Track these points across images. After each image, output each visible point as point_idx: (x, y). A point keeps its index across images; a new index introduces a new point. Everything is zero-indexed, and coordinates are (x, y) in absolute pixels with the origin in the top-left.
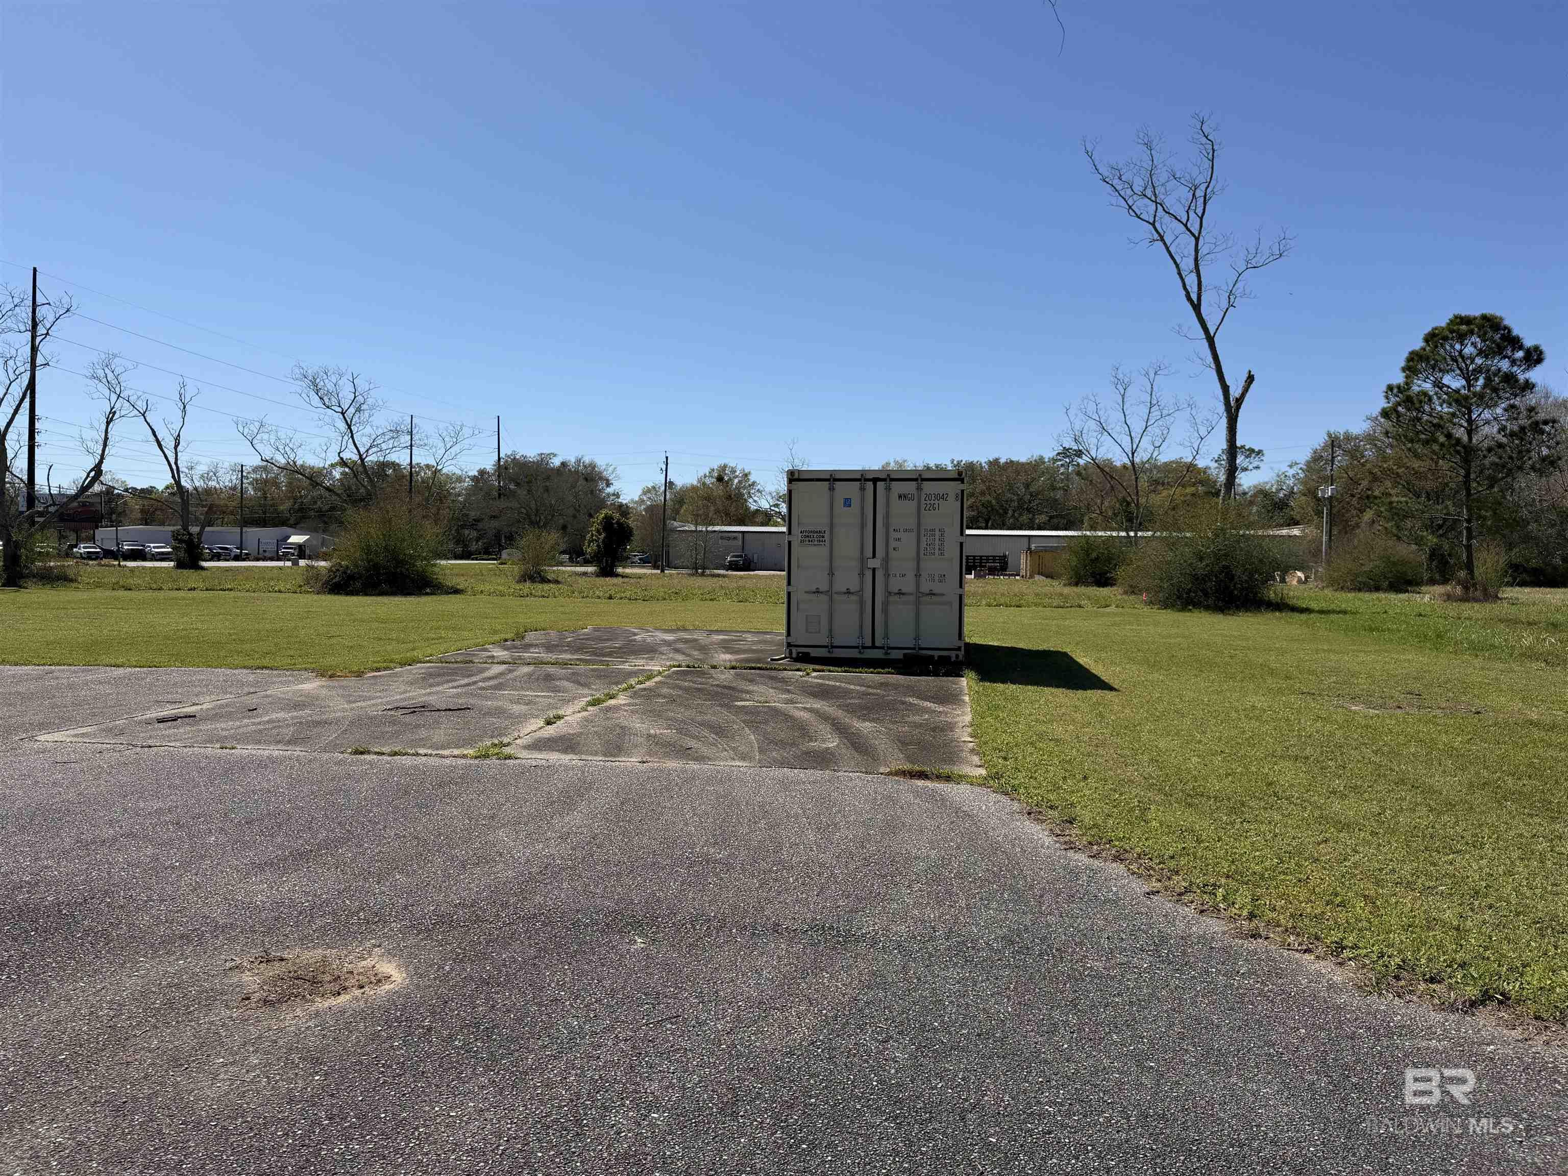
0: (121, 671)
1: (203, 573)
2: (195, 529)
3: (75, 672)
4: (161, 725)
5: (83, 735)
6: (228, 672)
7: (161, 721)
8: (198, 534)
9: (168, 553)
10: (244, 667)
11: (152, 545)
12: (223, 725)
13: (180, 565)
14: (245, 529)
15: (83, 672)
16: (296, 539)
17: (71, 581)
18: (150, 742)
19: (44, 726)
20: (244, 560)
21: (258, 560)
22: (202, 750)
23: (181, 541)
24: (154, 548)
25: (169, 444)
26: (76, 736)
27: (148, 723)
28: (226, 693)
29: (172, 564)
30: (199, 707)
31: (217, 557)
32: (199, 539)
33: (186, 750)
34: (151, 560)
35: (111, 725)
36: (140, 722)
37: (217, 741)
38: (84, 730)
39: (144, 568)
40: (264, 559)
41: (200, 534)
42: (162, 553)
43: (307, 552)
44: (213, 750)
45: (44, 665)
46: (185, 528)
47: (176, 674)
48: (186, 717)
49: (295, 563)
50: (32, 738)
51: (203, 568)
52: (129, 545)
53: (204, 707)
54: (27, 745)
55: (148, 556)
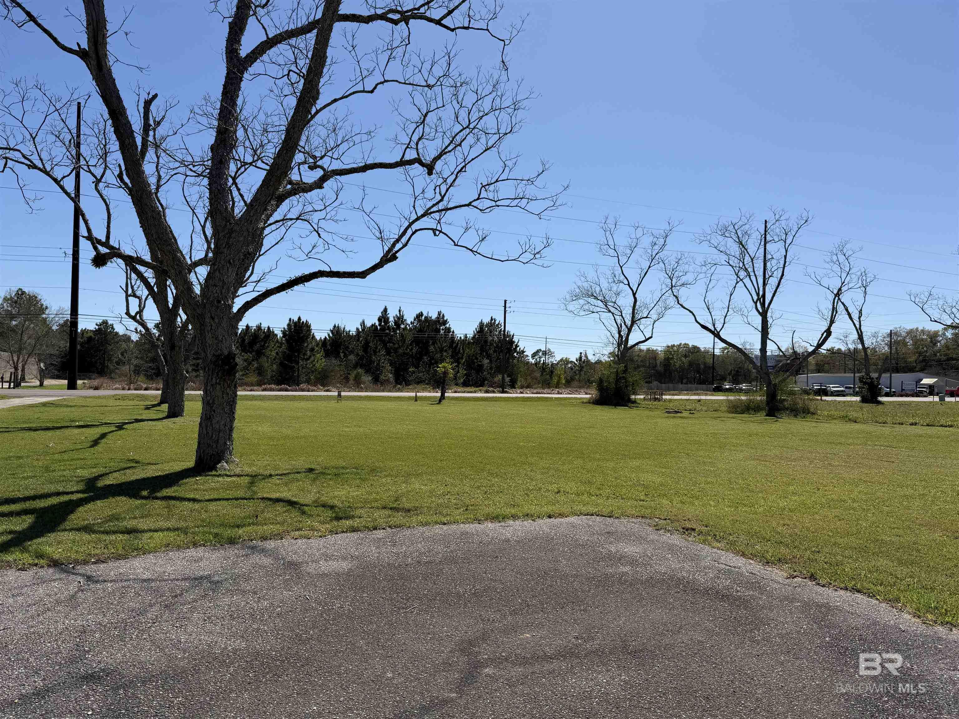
1: (880, 407)
2: (874, 375)
8: (877, 378)
9: (842, 391)
11: (831, 386)
13: (864, 400)
14: (893, 375)
16: (927, 381)
20: (892, 396)
21: (902, 396)
23: (865, 383)
24: (833, 388)
29: (858, 399)
32: (878, 382)
34: (831, 396)
39: (836, 401)
40: (907, 395)
41: (879, 378)
42: (838, 391)
43: (936, 390)
46: (868, 374)
49: (942, 399)
51: (880, 403)
52: (817, 386)
55: (829, 393)
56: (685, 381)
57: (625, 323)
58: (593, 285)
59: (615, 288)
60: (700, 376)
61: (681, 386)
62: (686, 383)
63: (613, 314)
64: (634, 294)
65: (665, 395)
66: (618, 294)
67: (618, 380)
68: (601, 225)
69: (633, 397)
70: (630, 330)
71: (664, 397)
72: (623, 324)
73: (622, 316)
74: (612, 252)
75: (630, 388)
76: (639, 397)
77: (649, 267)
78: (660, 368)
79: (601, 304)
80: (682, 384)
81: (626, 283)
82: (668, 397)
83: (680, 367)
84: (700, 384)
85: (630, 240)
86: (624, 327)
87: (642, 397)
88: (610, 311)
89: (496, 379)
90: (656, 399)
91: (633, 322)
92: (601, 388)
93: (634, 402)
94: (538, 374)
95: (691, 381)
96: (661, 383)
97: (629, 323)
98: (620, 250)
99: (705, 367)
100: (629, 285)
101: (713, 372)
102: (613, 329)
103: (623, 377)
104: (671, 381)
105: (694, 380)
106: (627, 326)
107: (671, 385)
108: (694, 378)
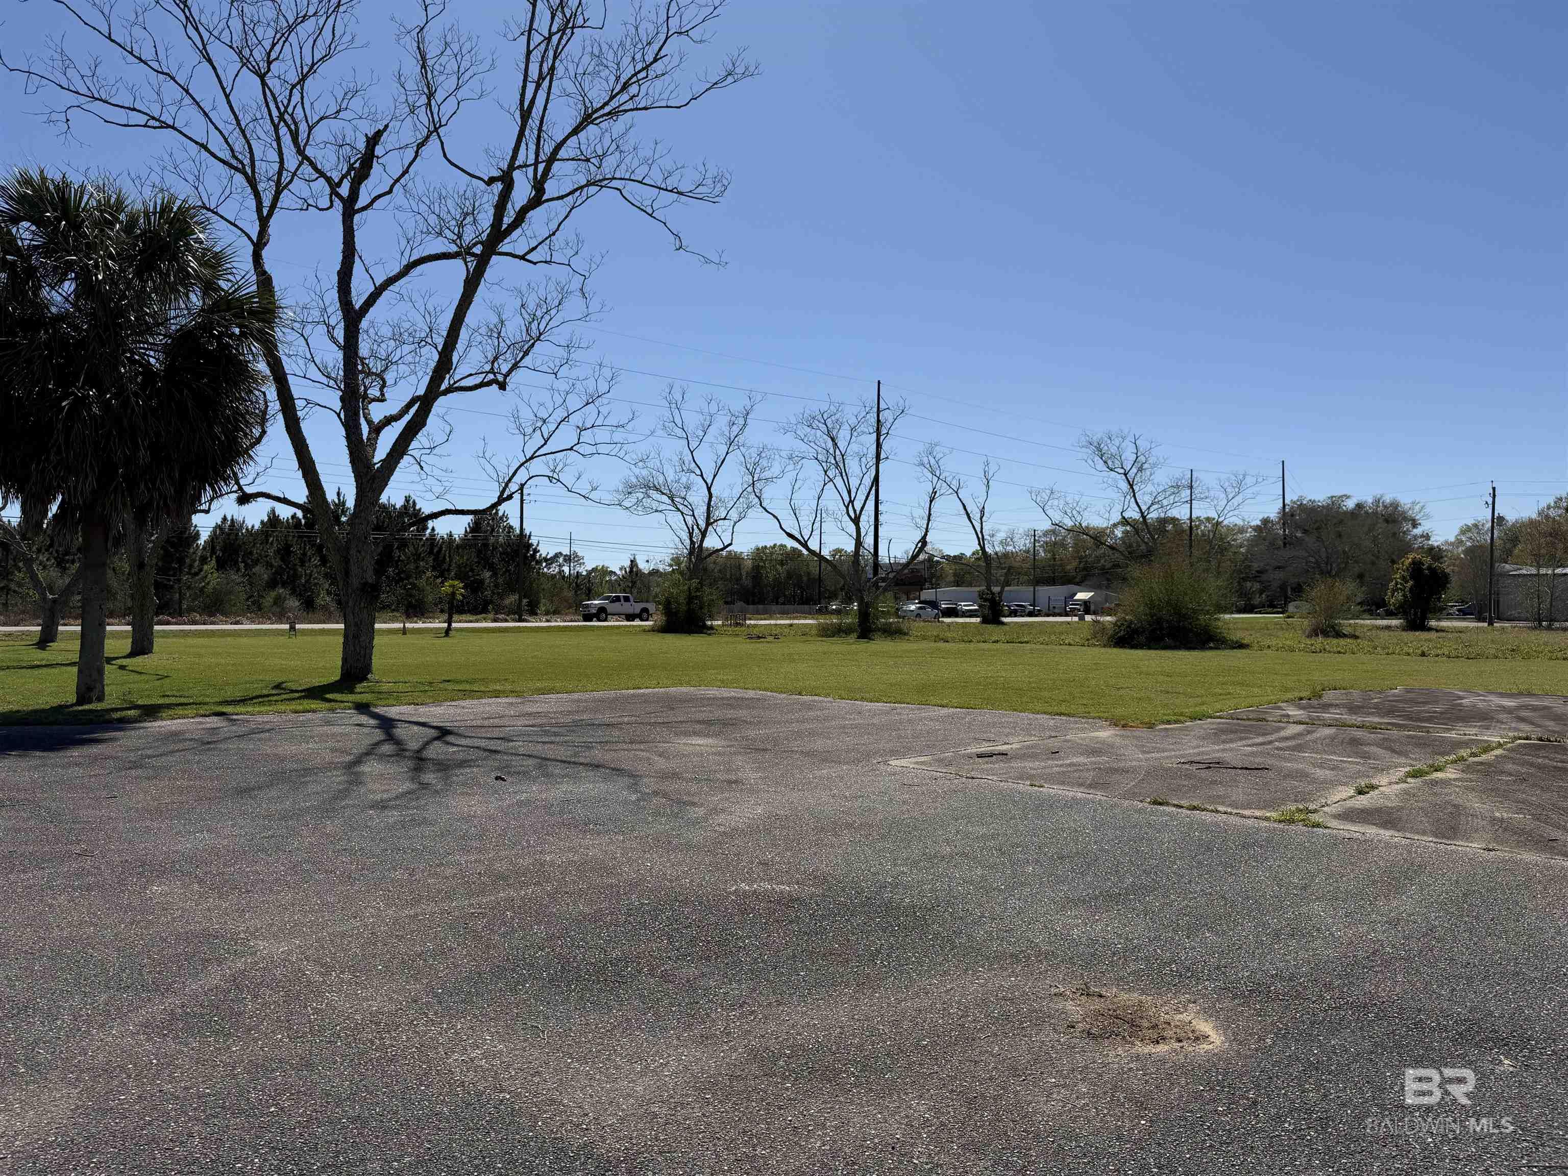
0: (944, 711)
1: (1004, 628)
2: (996, 589)
3: (913, 710)
4: (980, 760)
5: (922, 763)
6: (1031, 716)
7: (980, 756)
8: (999, 593)
9: (975, 610)
10: (1045, 713)
11: (963, 604)
12: (1031, 765)
13: (985, 621)
14: (1038, 588)
15: (918, 709)
16: (1081, 596)
17: (905, 634)
18: (973, 774)
19: (895, 753)
20: (1036, 616)
21: (1048, 615)
22: (1015, 786)
23: (986, 600)
24: (965, 606)
25: (976, 516)
26: (917, 763)
27: (970, 757)
28: (1031, 735)
29: (978, 620)
30: (1010, 746)
31: (1014, 613)
32: (1000, 597)
33: (1002, 784)
34: (962, 617)
35: (942, 756)
36: (964, 756)
37: (1027, 779)
38: (923, 759)
39: (957, 623)
40: (1054, 615)
41: (1001, 593)
42: (971, 611)
43: (1092, 608)
44: (1023, 787)
45: (890, 702)
46: (989, 588)
47: (987, 715)
48: (999, 754)
49: (1082, 618)
50: (886, 763)
51: (1003, 623)
52: (946, 604)
53: (1014, 746)
54: (882, 767)
55: (960, 613)
56: (781, 600)
57: (698, 525)
58: (654, 472)
59: (684, 480)
60: (802, 592)
61: (774, 607)
62: (783, 604)
63: (682, 513)
64: (709, 489)
65: (750, 619)
66: (688, 488)
67: (690, 599)
68: (664, 394)
69: (709, 623)
70: (704, 534)
71: (748, 622)
72: (695, 527)
73: (693, 515)
74: (680, 432)
75: (705, 611)
76: (716, 623)
77: (727, 453)
78: (747, 582)
79: (665, 499)
80: (777, 604)
81: (698, 472)
82: (752, 622)
83: (775, 580)
84: (803, 603)
85: (702, 418)
86: (696, 531)
87: (720, 623)
88: (679, 510)
89: (507, 602)
90: (737, 624)
91: (708, 524)
92: (668, 610)
93: (712, 628)
94: (569, 594)
95: (790, 601)
96: (748, 604)
97: (702, 524)
98: (690, 429)
99: (809, 580)
100: (702, 475)
101: (820, 587)
102: (683, 533)
103: (696, 596)
104: (761, 601)
105: (794, 599)
106: (700, 530)
107: (761, 607)
108: (794, 597)
